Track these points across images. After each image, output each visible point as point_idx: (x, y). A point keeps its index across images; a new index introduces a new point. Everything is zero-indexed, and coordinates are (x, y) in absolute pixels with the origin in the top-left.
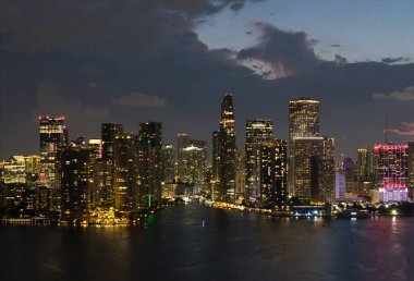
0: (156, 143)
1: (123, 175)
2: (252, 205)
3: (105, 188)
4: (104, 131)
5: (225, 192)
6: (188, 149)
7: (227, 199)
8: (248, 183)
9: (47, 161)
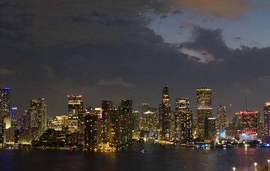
0: (129, 110)
1: (113, 127)
2: (177, 142)
3: (104, 134)
4: (103, 104)
5: (164, 136)
6: (147, 113)
7: (166, 139)
8: (175, 131)
9: (72, 119)
